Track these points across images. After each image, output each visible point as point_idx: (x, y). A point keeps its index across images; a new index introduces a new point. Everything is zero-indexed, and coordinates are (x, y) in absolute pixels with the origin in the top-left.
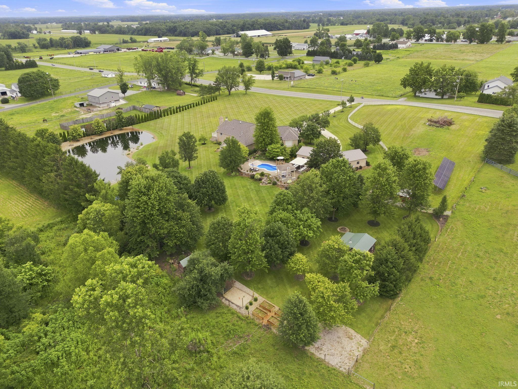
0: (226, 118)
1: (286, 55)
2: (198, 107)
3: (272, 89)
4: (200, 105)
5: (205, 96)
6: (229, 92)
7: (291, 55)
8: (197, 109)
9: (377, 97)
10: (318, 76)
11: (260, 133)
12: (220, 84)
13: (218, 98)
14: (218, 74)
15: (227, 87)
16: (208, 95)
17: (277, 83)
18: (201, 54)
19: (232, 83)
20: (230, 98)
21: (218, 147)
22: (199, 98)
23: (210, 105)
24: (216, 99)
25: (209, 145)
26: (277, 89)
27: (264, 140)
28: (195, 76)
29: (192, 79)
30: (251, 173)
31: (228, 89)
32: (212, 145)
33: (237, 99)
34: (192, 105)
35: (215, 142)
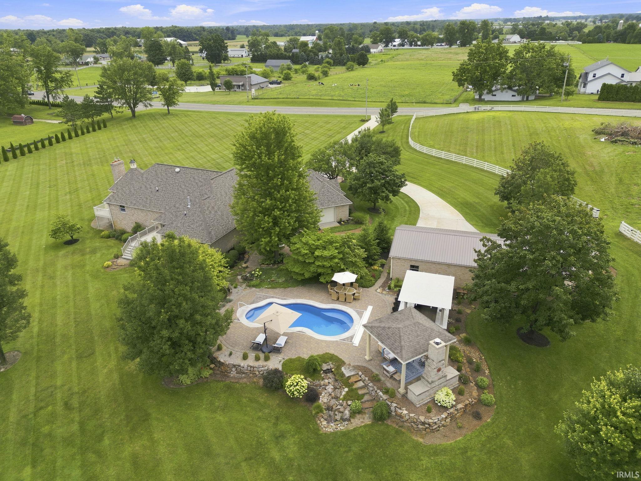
0: (132, 162)
1: (220, 63)
2: (62, 145)
3: (217, 104)
4: (68, 141)
5: (79, 123)
6: (133, 112)
7: (226, 62)
8: (60, 148)
9: (418, 105)
10: (286, 83)
11: (259, 203)
12: (111, 97)
13: (108, 124)
14: (103, 76)
15: (126, 101)
16: (86, 120)
17: (221, 95)
18: (74, 63)
19: (136, 93)
20: (135, 122)
21: (115, 251)
22: (66, 126)
23: (90, 138)
24: (105, 126)
25: (89, 244)
26: (225, 103)
27: (276, 223)
28: (53, 85)
29: (47, 92)
30: (261, 363)
31: (130, 107)
32: (97, 243)
33: (151, 124)
34: (46, 143)
35: (106, 233)
